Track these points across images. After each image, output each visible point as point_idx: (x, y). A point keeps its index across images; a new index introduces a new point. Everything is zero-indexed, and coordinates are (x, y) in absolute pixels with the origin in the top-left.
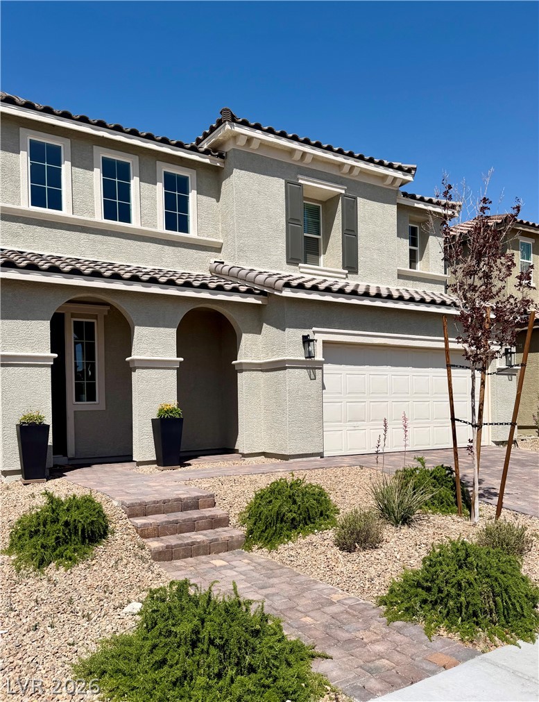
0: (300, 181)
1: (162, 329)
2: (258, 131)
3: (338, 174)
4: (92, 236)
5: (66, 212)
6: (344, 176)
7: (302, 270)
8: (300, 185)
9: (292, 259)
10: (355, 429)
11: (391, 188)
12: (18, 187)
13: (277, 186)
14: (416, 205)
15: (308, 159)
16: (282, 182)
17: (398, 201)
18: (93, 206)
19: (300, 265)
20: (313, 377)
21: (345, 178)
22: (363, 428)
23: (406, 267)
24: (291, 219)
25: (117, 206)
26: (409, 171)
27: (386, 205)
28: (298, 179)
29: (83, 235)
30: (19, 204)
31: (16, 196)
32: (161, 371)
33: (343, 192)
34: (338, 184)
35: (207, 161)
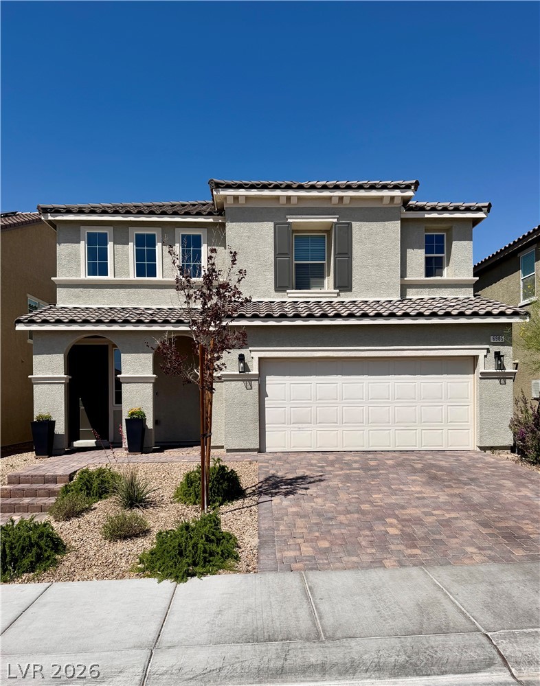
0: (289, 220)
1: (141, 354)
2: (241, 190)
3: (330, 206)
4: (127, 290)
5: (110, 277)
6: (336, 206)
7: (289, 295)
8: (289, 223)
9: (279, 287)
10: (300, 430)
11: (393, 206)
12: (79, 265)
13: (267, 229)
14: (427, 216)
15: (294, 201)
16: (272, 224)
17: (403, 216)
18: (128, 269)
19: (288, 291)
20: (249, 387)
21: (337, 208)
22: (308, 429)
23: (421, 276)
24: (279, 254)
25: (146, 266)
26: (408, 187)
27: (386, 223)
28: (287, 219)
29: (122, 290)
30: (80, 277)
31: (78, 270)
32: (141, 384)
33: (335, 220)
34: (329, 214)
35: (211, 220)
